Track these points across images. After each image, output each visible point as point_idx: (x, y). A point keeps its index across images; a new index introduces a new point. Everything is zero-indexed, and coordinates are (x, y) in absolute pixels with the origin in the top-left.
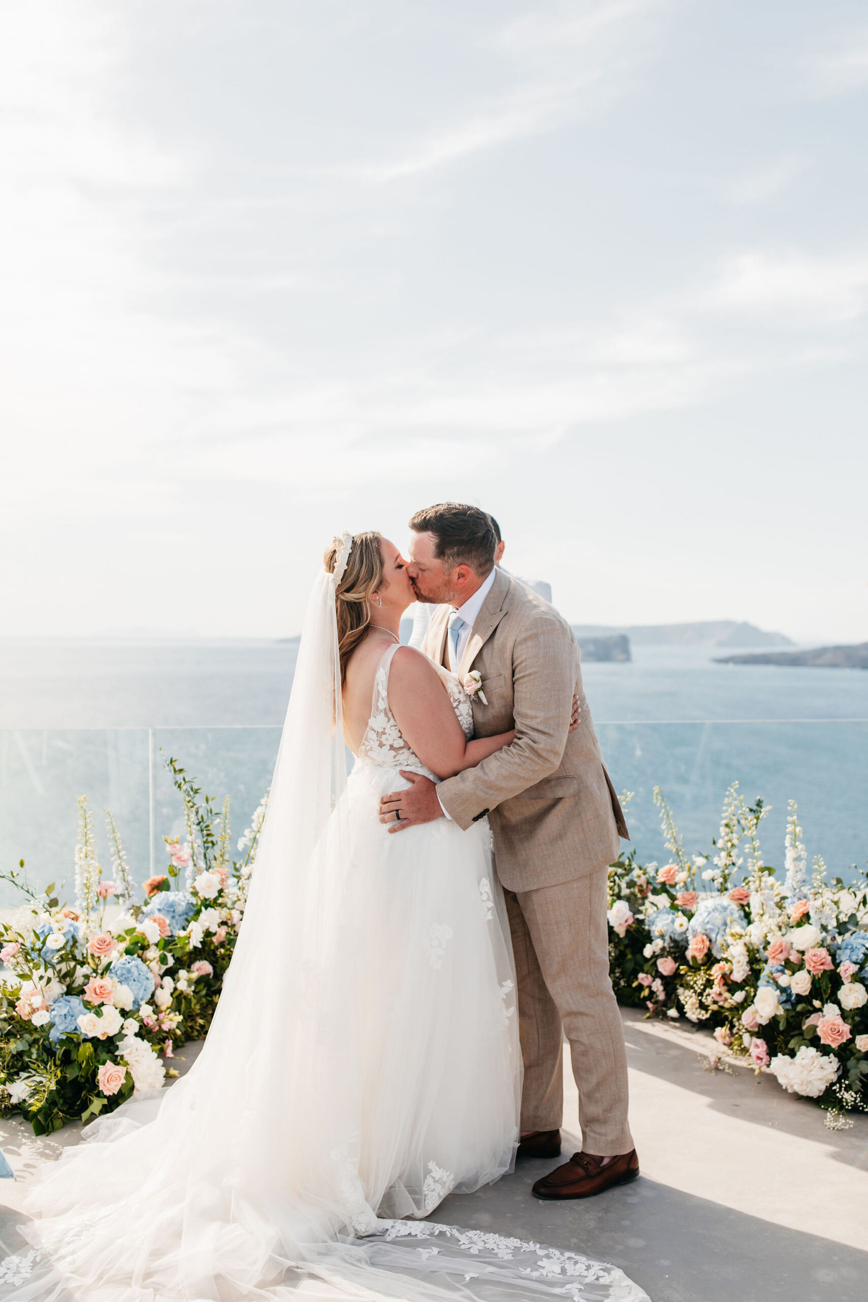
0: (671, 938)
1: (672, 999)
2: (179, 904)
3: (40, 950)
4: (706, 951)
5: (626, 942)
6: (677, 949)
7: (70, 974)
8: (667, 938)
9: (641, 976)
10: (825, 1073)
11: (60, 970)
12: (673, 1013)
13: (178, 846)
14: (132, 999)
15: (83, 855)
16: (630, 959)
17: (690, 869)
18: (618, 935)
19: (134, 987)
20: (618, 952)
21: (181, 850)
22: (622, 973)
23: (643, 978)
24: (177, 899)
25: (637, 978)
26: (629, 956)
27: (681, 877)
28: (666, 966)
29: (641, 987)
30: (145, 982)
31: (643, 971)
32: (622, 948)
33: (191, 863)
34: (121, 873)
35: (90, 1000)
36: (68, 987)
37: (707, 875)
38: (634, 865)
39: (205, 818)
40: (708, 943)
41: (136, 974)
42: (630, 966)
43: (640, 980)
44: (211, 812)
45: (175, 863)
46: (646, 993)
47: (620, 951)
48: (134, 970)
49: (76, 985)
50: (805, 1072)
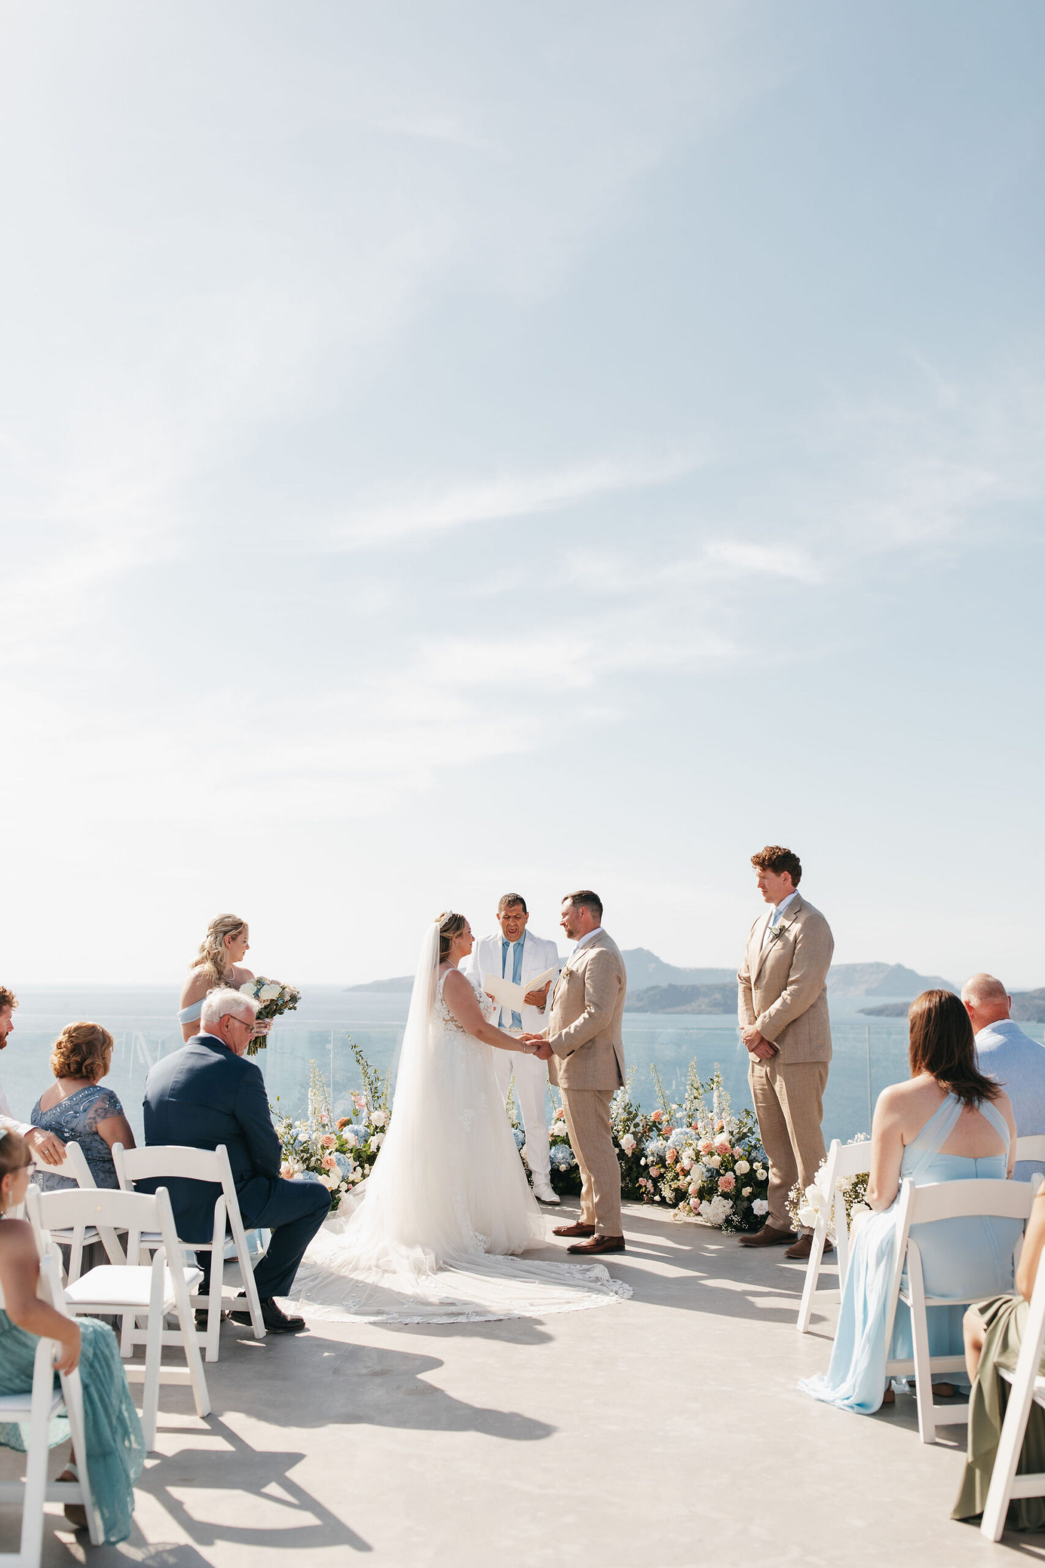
0: (658, 1154)
1: (658, 1191)
2: (360, 1131)
3: (292, 1145)
4: (674, 1158)
5: (632, 1160)
6: (661, 1160)
7: (308, 1159)
8: (655, 1155)
9: (640, 1179)
10: (725, 1208)
11: (303, 1156)
12: (657, 1198)
13: (359, 1097)
14: (342, 1175)
15: (312, 1094)
16: (635, 1171)
17: (670, 1113)
18: (627, 1155)
19: (343, 1169)
20: (627, 1167)
21: (361, 1099)
22: (630, 1181)
23: (642, 1181)
24: (359, 1128)
25: (638, 1182)
26: (635, 1169)
27: (665, 1118)
28: (654, 1172)
29: (640, 1187)
30: (348, 1167)
31: (642, 1177)
32: (630, 1164)
33: (366, 1109)
34: (327, 1112)
35: (324, 1167)
36: (307, 1166)
37: (678, 1115)
38: (639, 1114)
39: (374, 1082)
40: (676, 1153)
41: (343, 1162)
42: (634, 1174)
43: (640, 1182)
44: (378, 1079)
45: (357, 1107)
46: (644, 1189)
47: (629, 1166)
48: (342, 1159)
49: (311, 1166)
50: (715, 1209)
